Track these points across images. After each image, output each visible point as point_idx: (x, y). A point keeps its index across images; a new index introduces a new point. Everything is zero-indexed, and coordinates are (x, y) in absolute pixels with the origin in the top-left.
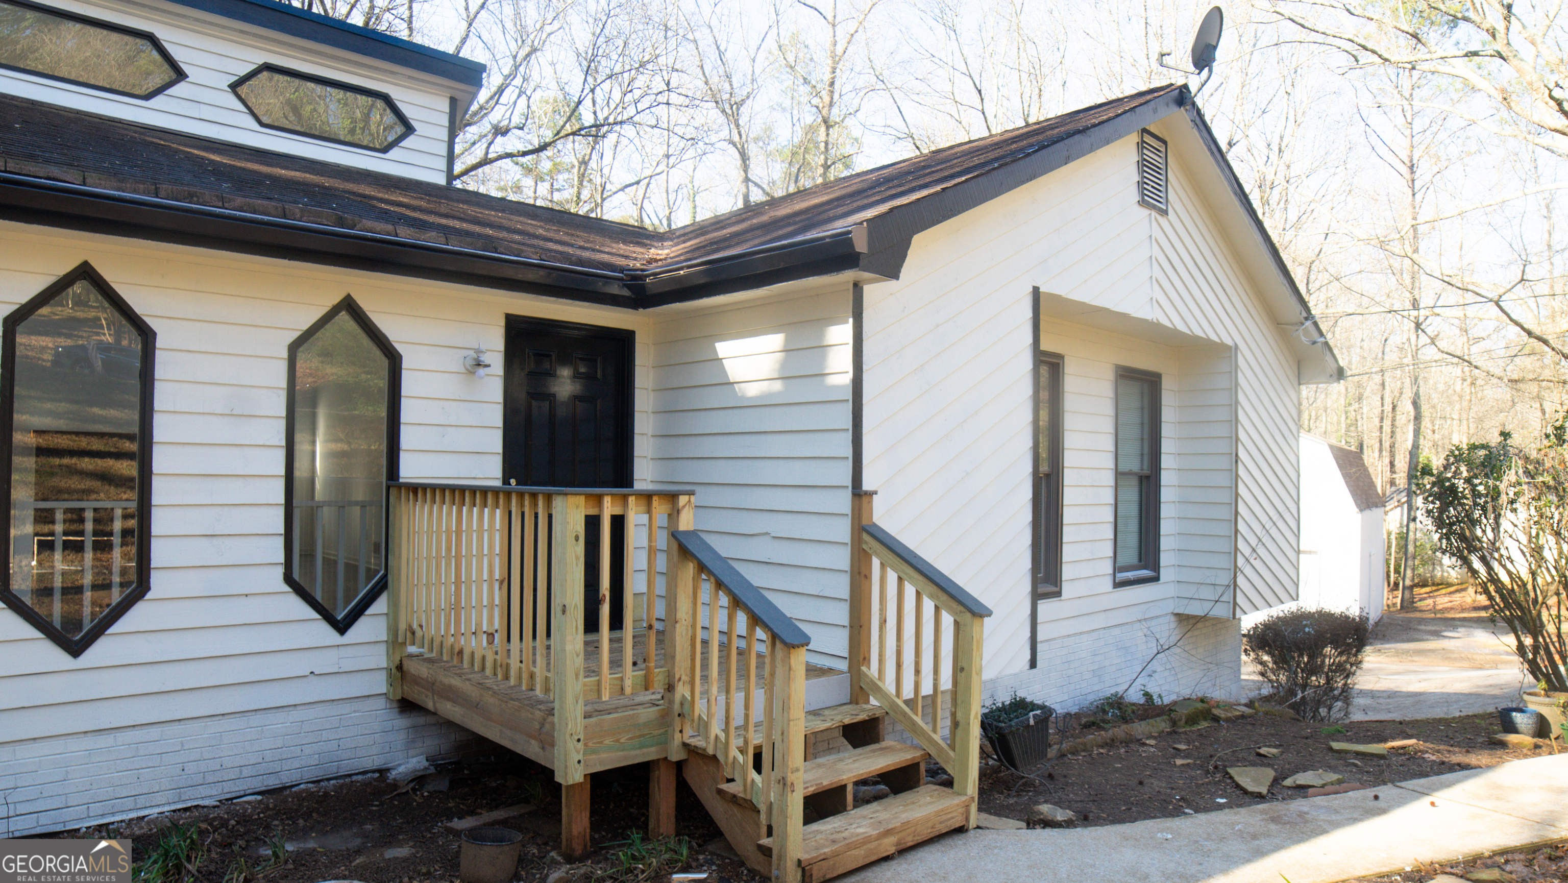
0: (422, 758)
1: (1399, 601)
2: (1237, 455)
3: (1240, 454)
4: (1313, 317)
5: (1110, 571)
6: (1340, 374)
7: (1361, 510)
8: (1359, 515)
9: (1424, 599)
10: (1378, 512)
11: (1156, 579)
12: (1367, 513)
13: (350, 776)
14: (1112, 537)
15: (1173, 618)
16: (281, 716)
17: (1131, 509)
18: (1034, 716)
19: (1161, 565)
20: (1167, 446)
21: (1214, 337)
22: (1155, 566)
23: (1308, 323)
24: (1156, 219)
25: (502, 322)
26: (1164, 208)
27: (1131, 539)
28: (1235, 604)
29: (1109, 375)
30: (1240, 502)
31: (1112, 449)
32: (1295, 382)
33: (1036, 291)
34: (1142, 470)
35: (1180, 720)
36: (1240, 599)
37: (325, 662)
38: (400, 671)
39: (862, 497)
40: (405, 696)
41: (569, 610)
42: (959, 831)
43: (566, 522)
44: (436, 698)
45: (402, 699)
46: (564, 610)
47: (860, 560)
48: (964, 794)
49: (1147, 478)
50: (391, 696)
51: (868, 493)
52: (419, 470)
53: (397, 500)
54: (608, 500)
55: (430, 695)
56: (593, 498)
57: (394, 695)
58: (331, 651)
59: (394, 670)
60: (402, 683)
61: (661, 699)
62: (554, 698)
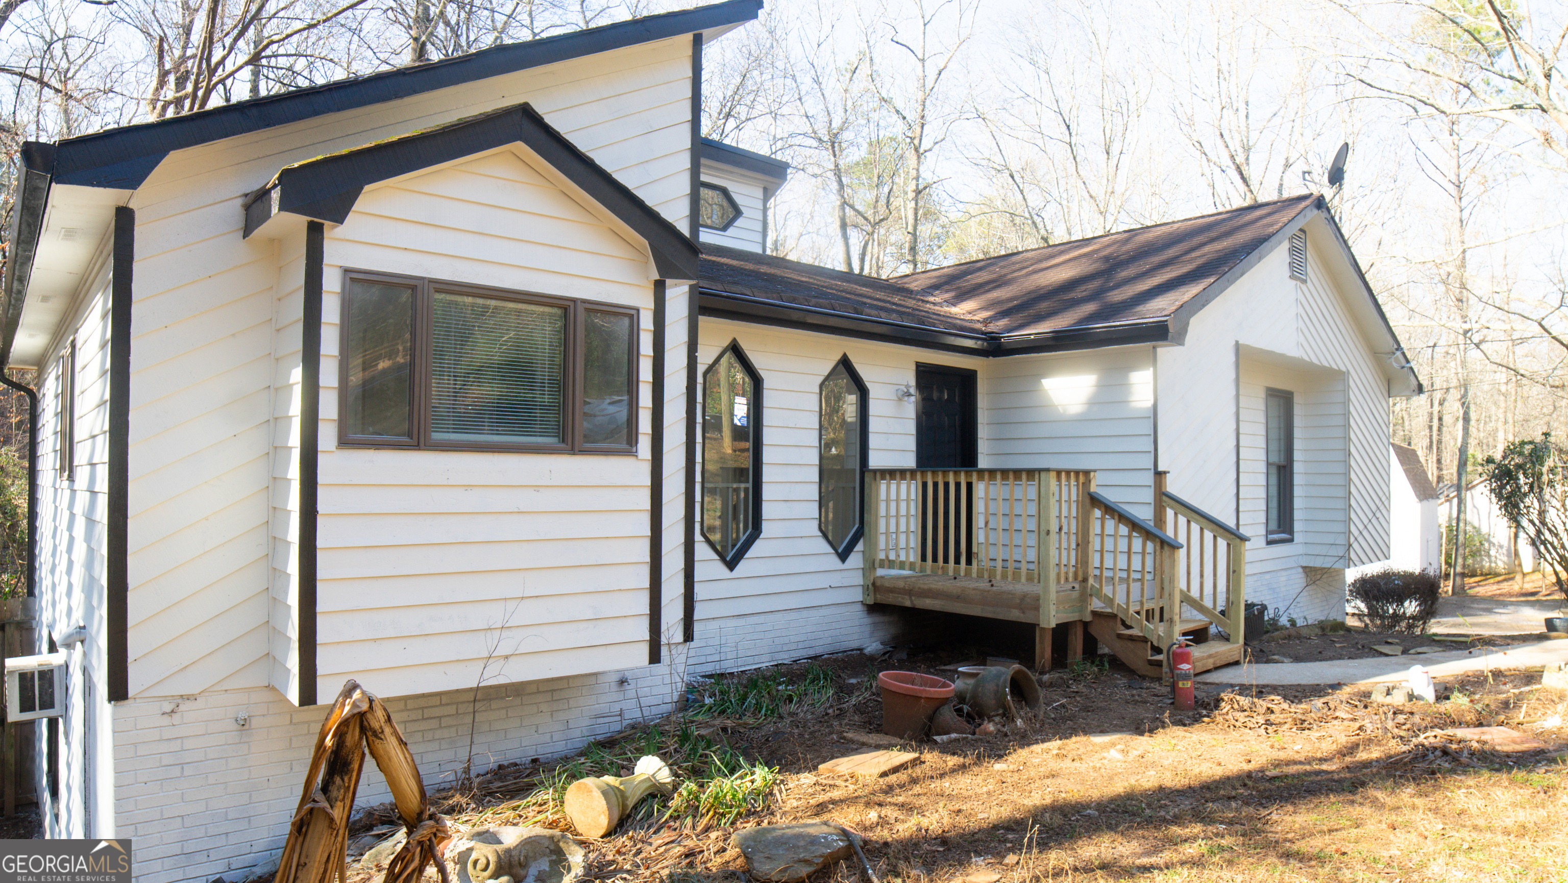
0: (878, 643)
1: (1450, 589)
2: (1349, 451)
3: (1352, 451)
4: (1402, 349)
5: (1264, 533)
6: (1420, 389)
7: (1421, 500)
8: (1419, 505)
9: (1474, 587)
10: (1432, 503)
11: (1291, 540)
12: (1425, 502)
13: (845, 651)
14: (1264, 510)
15: (1301, 570)
16: (812, 613)
17: (1273, 490)
18: (1257, 609)
19: (1295, 530)
20: (1298, 445)
21: (1335, 367)
22: (1291, 531)
23: (1398, 353)
24: (1300, 287)
25: (914, 367)
26: (1305, 278)
27: (1275, 512)
28: (1349, 559)
29: (1262, 394)
30: (1352, 485)
31: (1265, 446)
32: (1386, 395)
33: (1237, 344)
34: (1280, 460)
36: (1351, 555)
37: (835, 580)
38: (874, 587)
39: (1159, 475)
40: (878, 601)
41: (1051, 533)
42: (1237, 663)
43: (1048, 486)
44: (913, 598)
45: (875, 604)
46: (1048, 533)
47: (1160, 512)
48: (1236, 645)
49: (1284, 467)
50: (868, 602)
51: (1165, 473)
52: (876, 461)
53: (867, 479)
54: (1063, 475)
55: (907, 597)
56: (1059, 472)
57: (870, 601)
58: (839, 573)
59: (870, 586)
60: (875, 594)
61: (1073, 587)
62: (1039, 582)
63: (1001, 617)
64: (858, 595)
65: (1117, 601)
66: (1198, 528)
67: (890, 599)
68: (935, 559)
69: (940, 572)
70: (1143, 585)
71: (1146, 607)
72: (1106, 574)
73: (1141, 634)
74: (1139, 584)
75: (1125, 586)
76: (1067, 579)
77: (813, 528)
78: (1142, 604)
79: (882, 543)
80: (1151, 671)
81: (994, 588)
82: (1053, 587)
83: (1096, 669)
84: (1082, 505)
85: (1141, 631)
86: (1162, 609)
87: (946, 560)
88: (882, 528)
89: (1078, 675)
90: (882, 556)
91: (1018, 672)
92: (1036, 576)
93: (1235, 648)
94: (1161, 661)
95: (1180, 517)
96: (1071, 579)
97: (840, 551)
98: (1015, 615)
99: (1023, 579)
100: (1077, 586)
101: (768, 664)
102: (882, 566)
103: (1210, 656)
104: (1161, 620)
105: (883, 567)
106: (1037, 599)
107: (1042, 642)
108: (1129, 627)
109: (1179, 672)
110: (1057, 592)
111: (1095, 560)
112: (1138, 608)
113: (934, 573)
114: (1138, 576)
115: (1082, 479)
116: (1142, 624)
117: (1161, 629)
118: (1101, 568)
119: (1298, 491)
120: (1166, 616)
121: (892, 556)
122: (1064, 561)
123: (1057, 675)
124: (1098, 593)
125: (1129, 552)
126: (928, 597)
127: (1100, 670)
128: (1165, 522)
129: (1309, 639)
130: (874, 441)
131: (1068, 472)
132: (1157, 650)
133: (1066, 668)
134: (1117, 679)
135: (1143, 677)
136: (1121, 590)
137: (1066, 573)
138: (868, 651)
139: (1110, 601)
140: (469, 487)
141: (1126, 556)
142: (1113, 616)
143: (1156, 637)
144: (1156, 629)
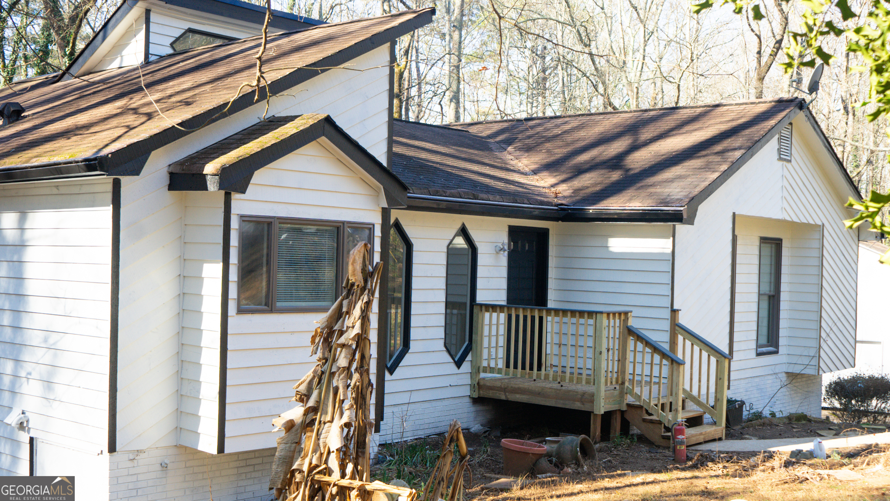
0: (480, 425)
2: (822, 285)
3: (824, 284)
5: (755, 347)
11: (777, 352)
14: (756, 329)
15: (784, 375)
16: (439, 403)
17: (764, 313)
18: (738, 404)
19: (780, 344)
20: (785, 279)
21: (812, 222)
22: (776, 345)
24: (786, 166)
25: (508, 230)
26: (789, 159)
27: (764, 331)
28: (819, 366)
29: (756, 242)
30: (823, 310)
31: (757, 282)
32: (856, 241)
33: (734, 214)
34: (770, 291)
35: (793, 419)
36: (822, 364)
37: (453, 381)
38: (478, 386)
39: (674, 312)
40: (481, 396)
41: (603, 353)
42: (720, 439)
43: (602, 323)
44: (507, 394)
45: (479, 397)
46: (601, 353)
47: (674, 337)
48: (720, 428)
49: (773, 296)
50: (474, 397)
51: (678, 310)
52: (481, 297)
53: (475, 310)
54: (611, 315)
55: (503, 393)
56: (608, 314)
57: (476, 395)
58: (455, 376)
59: (476, 385)
60: (479, 391)
61: (615, 388)
62: (594, 384)
63: (567, 407)
64: (467, 391)
65: (643, 397)
66: (699, 349)
67: (490, 394)
68: (523, 368)
69: (527, 376)
70: (659, 387)
71: (661, 401)
72: (637, 378)
73: (658, 419)
74: (657, 386)
75: (648, 387)
76: (611, 382)
77: (440, 345)
78: (659, 399)
79: (485, 355)
80: (663, 443)
81: (563, 388)
82: (603, 388)
83: (629, 441)
84: (623, 334)
85: (658, 417)
86: (671, 403)
87: (531, 369)
88: (485, 344)
89: (618, 445)
90: (485, 364)
91: (584, 440)
92: (592, 381)
93: (720, 429)
94: (670, 436)
95: (687, 341)
96: (614, 383)
97: (456, 359)
98: (577, 406)
99: (584, 382)
100: (618, 387)
101: (411, 438)
102: (485, 370)
103: (701, 434)
104: (671, 411)
105: (486, 372)
106: (592, 395)
107: (595, 424)
108: (651, 415)
109: (677, 440)
110: (605, 391)
111: (629, 369)
112: (656, 402)
113: (522, 376)
114: (657, 380)
115: (623, 317)
116: (658, 412)
117: (670, 416)
118: (633, 374)
119: (783, 315)
120: (673, 407)
121: (492, 365)
122: (610, 369)
123: (604, 444)
124: (631, 392)
125: (652, 364)
126: (518, 393)
127: (631, 442)
128: (677, 344)
129: (778, 426)
130: (480, 283)
131: (614, 314)
132: (668, 429)
133: (609, 441)
134: (642, 447)
135: (658, 447)
136: (646, 390)
137: (611, 379)
138: (472, 430)
139: (639, 397)
140: (293, 332)
141: (649, 366)
142: (640, 407)
143: (667, 421)
144: (667, 415)
